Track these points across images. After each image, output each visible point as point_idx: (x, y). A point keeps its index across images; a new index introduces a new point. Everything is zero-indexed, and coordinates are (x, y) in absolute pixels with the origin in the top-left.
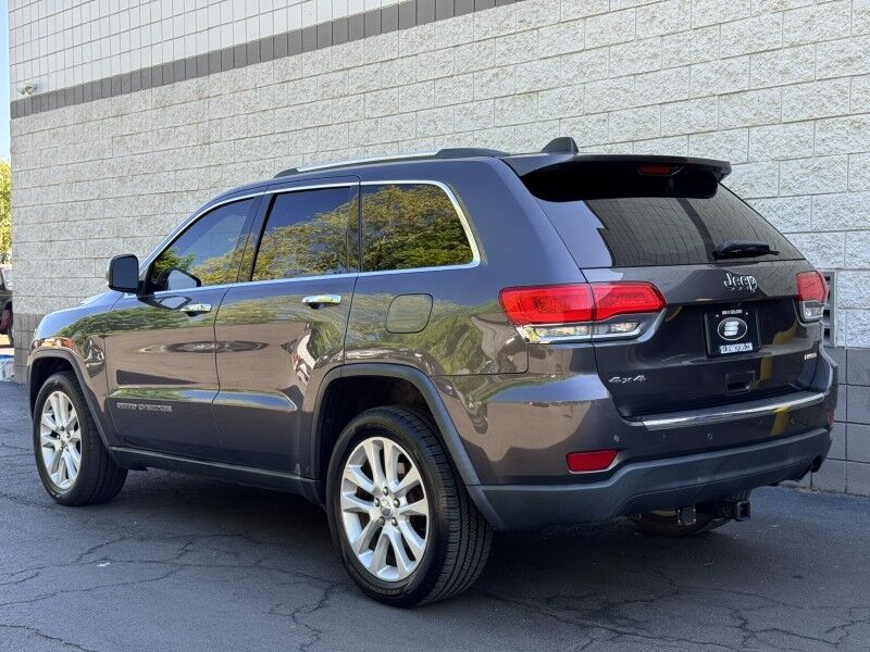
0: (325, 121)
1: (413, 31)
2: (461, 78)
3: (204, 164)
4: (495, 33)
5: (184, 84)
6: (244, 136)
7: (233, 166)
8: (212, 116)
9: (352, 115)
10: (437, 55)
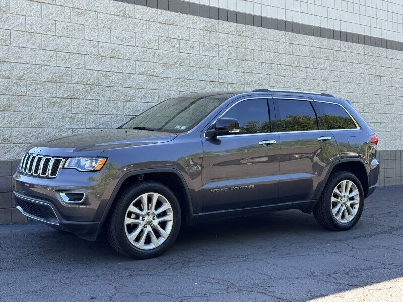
0: (311, 66)
1: (345, 43)
2: (361, 65)
3: (240, 70)
4: (371, 54)
5: (226, 23)
6: (268, 62)
7: (261, 75)
8: (248, 47)
9: (322, 67)
10: (354, 55)
